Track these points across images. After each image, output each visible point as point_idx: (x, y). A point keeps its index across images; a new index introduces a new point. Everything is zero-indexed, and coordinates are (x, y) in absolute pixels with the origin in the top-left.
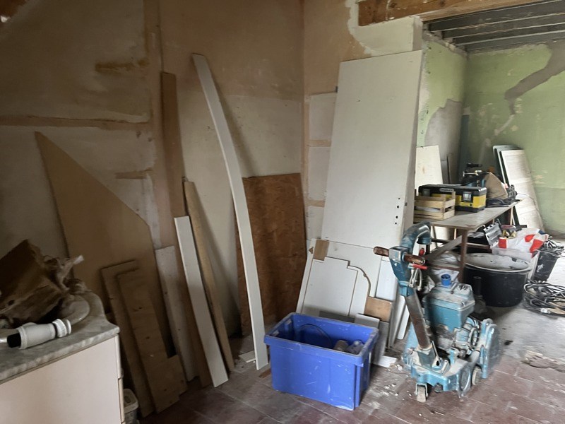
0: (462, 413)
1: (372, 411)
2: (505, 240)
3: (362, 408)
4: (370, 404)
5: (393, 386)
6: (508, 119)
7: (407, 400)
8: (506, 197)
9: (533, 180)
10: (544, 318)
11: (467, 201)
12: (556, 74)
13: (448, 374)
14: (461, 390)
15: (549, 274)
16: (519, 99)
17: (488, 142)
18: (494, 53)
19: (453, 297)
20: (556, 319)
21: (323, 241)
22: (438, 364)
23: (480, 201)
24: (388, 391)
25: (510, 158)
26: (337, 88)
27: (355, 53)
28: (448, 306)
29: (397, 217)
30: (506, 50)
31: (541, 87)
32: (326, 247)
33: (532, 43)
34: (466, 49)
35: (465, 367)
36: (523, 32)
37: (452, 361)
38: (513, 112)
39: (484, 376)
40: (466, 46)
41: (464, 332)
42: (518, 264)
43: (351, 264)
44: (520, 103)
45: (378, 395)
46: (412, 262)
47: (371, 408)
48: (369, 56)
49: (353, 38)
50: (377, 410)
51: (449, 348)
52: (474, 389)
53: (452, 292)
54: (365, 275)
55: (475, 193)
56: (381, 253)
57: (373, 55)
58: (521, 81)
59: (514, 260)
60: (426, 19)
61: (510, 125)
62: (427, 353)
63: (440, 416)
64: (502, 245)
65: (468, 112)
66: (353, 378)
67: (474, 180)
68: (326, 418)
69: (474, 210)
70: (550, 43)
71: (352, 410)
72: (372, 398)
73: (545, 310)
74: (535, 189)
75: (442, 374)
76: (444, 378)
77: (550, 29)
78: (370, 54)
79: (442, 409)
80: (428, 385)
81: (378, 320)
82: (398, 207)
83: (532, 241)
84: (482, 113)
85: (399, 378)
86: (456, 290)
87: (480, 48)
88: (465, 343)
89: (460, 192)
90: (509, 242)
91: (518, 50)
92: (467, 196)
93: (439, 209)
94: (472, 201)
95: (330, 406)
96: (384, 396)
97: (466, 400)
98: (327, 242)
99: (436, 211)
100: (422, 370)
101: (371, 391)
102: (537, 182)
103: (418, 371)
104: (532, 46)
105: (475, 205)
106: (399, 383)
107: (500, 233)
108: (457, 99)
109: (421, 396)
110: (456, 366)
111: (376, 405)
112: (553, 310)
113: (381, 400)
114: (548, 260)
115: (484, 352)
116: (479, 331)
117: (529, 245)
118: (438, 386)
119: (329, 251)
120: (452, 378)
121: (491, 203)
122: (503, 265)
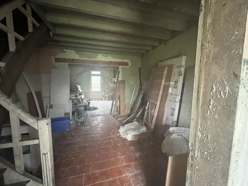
7: (77, 125)
12: (85, 72)
15: (89, 105)
21: (51, 105)
22: (81, 118)
23: (78, 94)
24: (73, 126)
25: (79, 87)
26: (51, 73)
28: (81, 109)
30: (76, 67)
37: (83, 117)
38: (78, 79)
39: (86, 119)
43: (59, 108)
44: (79, 77)
48: (58, 68)
49: (54, 64)
52: (86, 121)
54: (63, 109)
59: (85, 103)
60: (69, 64)
61: (78, 81)
62: (79, 117)
64: (82, 101)
68: (65, 132)
69: (77, 96)
70: (83, 67)
72: (71, 127)
79: (82, 124)
85: (74, 124)
88: (84, 115)
89: (75, 93)
90: (83, 101)
92: (76, 94)
93: (72, 96)
103: (78, 121)
104: (80, 67)
112: (92, 110)
114: (89, 103)
115: (86, 115)
116: (85, 113)
117: (86, 101)
118: (81, 122)
119: (53, 106)
120: (83, 120)
121: (80, 95)
122: (83, 104)
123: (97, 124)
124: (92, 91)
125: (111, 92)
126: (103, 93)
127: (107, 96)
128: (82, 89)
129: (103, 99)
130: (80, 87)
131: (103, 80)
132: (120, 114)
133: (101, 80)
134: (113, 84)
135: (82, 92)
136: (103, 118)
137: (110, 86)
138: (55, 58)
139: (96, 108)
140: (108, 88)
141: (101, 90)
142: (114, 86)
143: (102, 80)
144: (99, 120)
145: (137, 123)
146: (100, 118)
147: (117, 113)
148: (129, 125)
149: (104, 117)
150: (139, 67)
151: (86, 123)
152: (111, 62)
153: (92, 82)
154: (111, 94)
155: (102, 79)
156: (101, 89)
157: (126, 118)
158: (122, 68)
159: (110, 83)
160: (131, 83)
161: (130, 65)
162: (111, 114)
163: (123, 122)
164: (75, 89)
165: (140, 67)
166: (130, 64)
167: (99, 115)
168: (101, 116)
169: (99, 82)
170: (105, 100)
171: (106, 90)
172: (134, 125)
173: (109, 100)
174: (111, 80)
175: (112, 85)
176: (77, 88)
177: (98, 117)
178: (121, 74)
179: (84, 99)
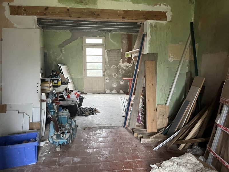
0: (72, 149)
1: (43, 161)
2: (69, 95)
3: (38, 161)
4: (41, 159)
5: (47, 150)
6: (61, 55)
7: (53, 152)
8: (67, 81)
9: (71, 75)
10: (84, 117)
11: (56, 84)
12: (74, 41)
13: (66, 139)
14: (70, 142)
15: (82, 104)
16: (63, 48)
17: (55, 63)
18: (53, 31)
19: (64, 114)
20: (87, 116)
21: (4, 105)
22: (62, 136)
23: (60, 83)
24: (46, 153)
25: (63, 68)
26: (2, 39)
27: (9, 25)
28: (63, 117)
29: (37, 90)
30: (57, 31)
31: (69, 45)
32: (6, 107)
33: (65, 29)
34: (42, 28)
35: (70, 135)
36: (63, 25)
37: (66, 134)
38: (62, 53)
39: (74, 137)
40: (42, 27)
41: (68, 124)
42: (74, 102)
43: (19, 112)
44: (63, 49)
45: (43, 155)
46: (55, 102)
47: (42, 160)
48: (16, 28)
49: (8, 19)
50: (44, 160)
51: (64, 130)
52: (73, 141)
53: (63, 112)
54: (27, 115)
55: (58, 80)
56: (43, 101)
57: (17, 27)
58: (63, 42)
59: (73, 101)
60: (38, 18)
61: (61, 57)
62: (59, 134)
63: (65, 153)
64: (68, 97)
65: (46, 51)
66: (35, 151)
67: (55, 76)
68: (27, 170)
69: (59, 86)
70: (71, 30)
71: (35, 163)
72: (41, 157)
73: (84, 115)
74: (72, 78)
75: (64, 139)
76: (65, 140)
77: (71, 26)
78: (16, 27)
79: (65, 150)
80: (60, 145)
81: (36, 130)
82: (37, 86)
83: (77, 94)
84: (51, 52)
85: (48, 148)
86: (64, 111)
87: (48, 28)
88: (69, 128)
89: (53, 81)
90: (70, 96)
91: (61, 31)
92: (55, 82)
93: (48, 87)
94: (57, 83)
95: (26, 166)
96: (45, 155)
97: (71, 145)
98: (6, 105)
99: (47, 88)
100: (57, 141)
101: (39, 155)
102: (72, 76)
103: (56, 141)
104: (65, 30)
105: (58, 85)
106: (49, 149)
107: (66, 93)
108: (42, 46)
109: (58, 149)
110: (67, 136)
111: (44, 158)
112: (86, 114)
113: (44, 156)
114: (81, 100)
115: (73, 129)
116: (72, 123)
117: (76, 96)
118: (63, 143)
119: (8, 108)
120: (67, 139)
121: (63, 84)
122: (70, 103)
123: (97, 151)
124: (88, 75)
125: (121, 79)
126: (107, 81)
127: (115, 85)
128: (69, 72)
129: (108, 91)
130: (66, 68)
131: (108, 54)
132: (145, 127)
133: (103, 56)
134: (126, 64)
135: (67, 78)
136: (108, 136)
137: (120, 66)
138: (11, 7)
139: (95, 110)
140: (117, 70)
141: (104, 75)
142: (127, 67)
143: (106, 56)
144: (100, 139)
145: (194, 159)
146: (102, 134)
147: (137, 124)
148: (175, 164)
149: (111, 132)
150: (191, 23)
151: (74, 145)
152: (126, 12)
153: (88, 59)
154: (122, 83)
155: (106, 53)
156: (104, 72)
157: (159, 140)
158: (151, 25)
159: (121, 61)
160: (171, 59)
161: (169, 18)
162: (124, 126)
163: (155, 149)
164: (55, 71)
165: (193, 21)
166: (169, 15)
167: (100, 128)
168: (104, 130)
169: (100, 59)
170: (111, 92)
171: (113, 74)
172: (188, 165)
173: (118, 93)
174: (123, 55)
175: (124, 65)
176: (60, 71)
177: (98, 131)
178: (148, 39)
179: (72, 91)
